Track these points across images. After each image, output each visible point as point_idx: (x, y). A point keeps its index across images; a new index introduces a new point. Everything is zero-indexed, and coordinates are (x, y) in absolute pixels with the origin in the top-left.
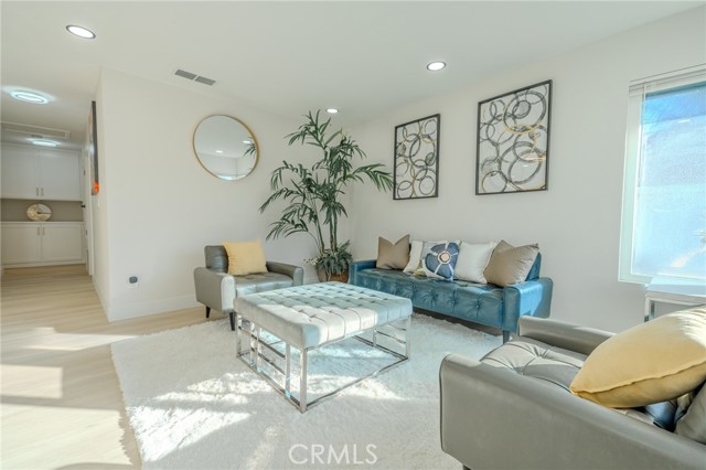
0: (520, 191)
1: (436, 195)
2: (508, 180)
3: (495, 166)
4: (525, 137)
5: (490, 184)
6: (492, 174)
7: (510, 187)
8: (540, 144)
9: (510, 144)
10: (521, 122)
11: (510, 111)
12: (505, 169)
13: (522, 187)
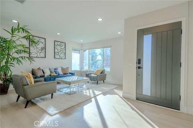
0: (62, 59)
1: (45, 57)
2: (60, 56)
3: (58, 54)
4: (62, 50)
5: (57, 57)
6: (57, 55)
7: (60, 58)
8: (64, 52)
9: (60, 50)
10: (62, 47)
11: (60, 45)
12: (59, 54)
13: (62, 58)
